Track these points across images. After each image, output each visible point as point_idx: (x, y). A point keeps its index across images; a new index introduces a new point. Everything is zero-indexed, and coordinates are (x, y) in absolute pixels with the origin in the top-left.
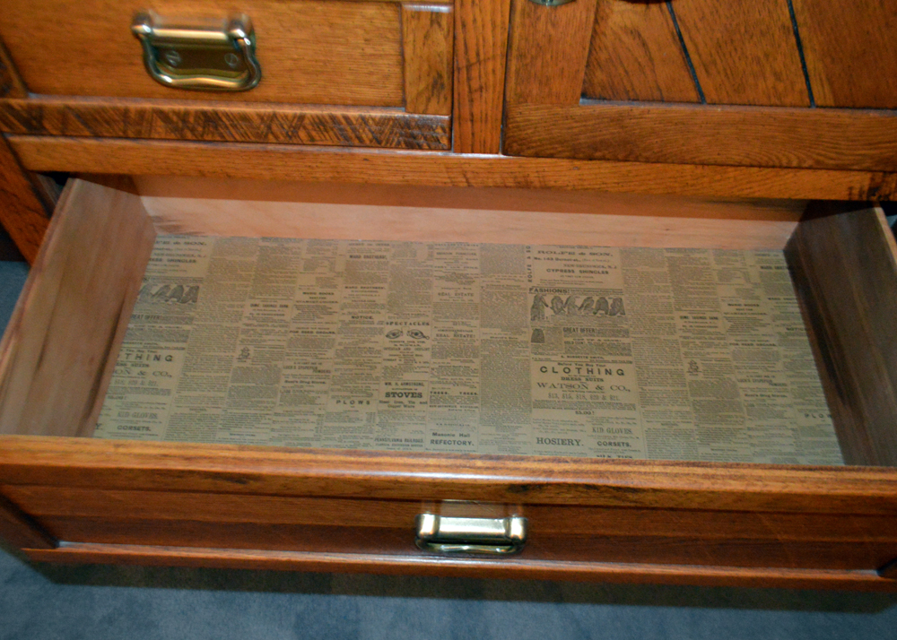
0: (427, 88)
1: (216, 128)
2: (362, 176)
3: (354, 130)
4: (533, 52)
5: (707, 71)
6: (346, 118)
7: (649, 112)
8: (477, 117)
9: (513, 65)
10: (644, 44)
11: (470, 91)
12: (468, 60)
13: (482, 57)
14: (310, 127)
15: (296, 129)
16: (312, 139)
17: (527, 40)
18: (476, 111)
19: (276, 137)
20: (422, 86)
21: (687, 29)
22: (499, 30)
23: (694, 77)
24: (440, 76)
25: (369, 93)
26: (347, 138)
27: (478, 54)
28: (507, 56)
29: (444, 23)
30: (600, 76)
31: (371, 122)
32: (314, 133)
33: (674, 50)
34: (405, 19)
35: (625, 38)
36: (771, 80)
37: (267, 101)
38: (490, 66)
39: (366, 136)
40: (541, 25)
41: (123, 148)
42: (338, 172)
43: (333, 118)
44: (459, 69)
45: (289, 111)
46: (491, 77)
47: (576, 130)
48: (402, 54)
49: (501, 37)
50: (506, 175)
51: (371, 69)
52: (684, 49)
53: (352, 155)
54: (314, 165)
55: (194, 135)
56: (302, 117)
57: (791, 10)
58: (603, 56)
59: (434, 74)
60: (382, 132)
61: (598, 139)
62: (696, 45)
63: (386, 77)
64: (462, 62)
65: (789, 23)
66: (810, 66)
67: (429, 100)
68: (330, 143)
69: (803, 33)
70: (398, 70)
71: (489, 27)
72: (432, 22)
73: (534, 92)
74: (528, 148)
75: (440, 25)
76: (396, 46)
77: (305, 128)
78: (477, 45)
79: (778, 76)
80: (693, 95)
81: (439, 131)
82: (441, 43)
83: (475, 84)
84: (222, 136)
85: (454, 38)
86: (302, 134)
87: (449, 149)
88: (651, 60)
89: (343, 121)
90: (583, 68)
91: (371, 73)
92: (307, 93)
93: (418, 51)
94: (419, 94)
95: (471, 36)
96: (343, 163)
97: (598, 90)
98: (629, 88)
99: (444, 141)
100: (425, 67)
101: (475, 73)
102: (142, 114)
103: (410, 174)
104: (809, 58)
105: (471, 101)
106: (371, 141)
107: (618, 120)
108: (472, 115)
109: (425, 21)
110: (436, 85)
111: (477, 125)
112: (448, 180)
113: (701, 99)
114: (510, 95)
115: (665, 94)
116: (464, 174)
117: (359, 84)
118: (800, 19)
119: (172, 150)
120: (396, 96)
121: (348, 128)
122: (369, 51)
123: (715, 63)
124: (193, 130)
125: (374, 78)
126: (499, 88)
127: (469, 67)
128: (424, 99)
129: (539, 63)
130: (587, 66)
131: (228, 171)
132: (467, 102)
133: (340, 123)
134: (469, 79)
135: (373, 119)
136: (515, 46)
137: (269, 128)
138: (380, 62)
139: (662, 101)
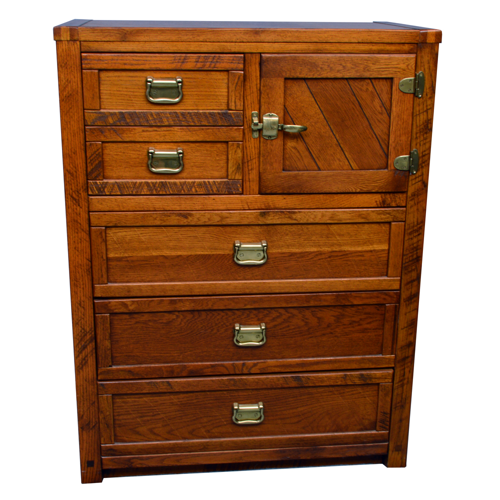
0: (235, 169)
1: (165, 189)
2: (212, 207)
3: (211, 187)
4: (267, 154)
5: (319, 160)
6: (209, 182)
7: (304, 173)
8: (251, 180)
9: (261, 159)
10: (299, 152)
11: (249, 171)
12: (248, 159)
13: (252, 158)
14: (196, 187)
15: (191, 188)
16: (196, 191)
17: (265, 151)
18: (251, 177)
19: (184, 191)
20: (234, 169)
21: (310, 146)
22: (256, 149)
23: (315, 162)
24: (239, 165)
25: (216, 174)
26: (208, 191)
27: (250, 157)
28: (259, 157)
29: (241, 147)
30: (287, 163)
31: (217, 183)
32: (197, 189)
33: (307, 153)
34: (229, 146)
35: (293, 150)
36: (338, 161)
37: (183, 178)
38: (254, 160)
39: (215, 190)
40: (269, 146)
41: (129, 199)
42: (203, 206)
43: (204, 182)
44: (245, 163)
45: (190, 181)
46: (255, 165)
47: (283, 182)
48: (228, 159)
49: (257, 151)
50: (261, 203)
51: (218, 165)
52: (310, 153)
53: (209, 197)
54: (195, 203)
55: (156, 192)
56: (194, 182)
57: (337, 140)
58: (287, 156)
59: (237, 164)
60: (220, 187)
61: (291, 184)
62: (313, 151)
63: (222, 167)
64: (246, 161)
65: (337, 143)
66: (347, 157)
67: (236, 174)
68: (202, 193)
69: (342, 145)
70: (226, 165)
71: (253, 148)
72: (237, 146)
73: (269, 168)
74: (268, 190)
75: (239, 148)
76: (226, 156)
77: (195, 187)
78: (250, 154)
79: (339, 160)
80: (316, 168)
81: (239, 186)
82: (240, 154)
83: (250, 168)
84: (166, 192)
85: (244, 152)
86: (193, 190)
87: (242, 194)
88: (301, 157)
89: (208, 183)
90: (282, 159)
91: (218, 166)
92: (196, 175)
93: (233, 157)
94: (233, 171)
95: (248, 151)
96: (206, 201)
97: (288, 168)
98: (297, 167)
99: (241, 190)
100: (235, 162)
101: (250, 164)
102: (141, 183)
103: (228, 205)
104: (346, 153)
105: (249, 174)
106: (216, 191)
107: (295, 177)
108: (249, 179)
109: (235, 147)
110: (238, 168)
111: (251, 183)
112: (242, 207)
113: (319, 169)
114: (261, 170)
115: (308, 168)
116: (247, 203)
117: (213, 170)
118: (340, 142)
119: (148, 199)
120: (225, 175)
121: (209, 187)
122: (218, 159)
123: (320, 157)
124: (156, 190)
125: (218, 168)
126: (257, 169)
127: (248, 162)
128: (234, 173)
129: (269, 158)
130: (283, 159)
131: (164, 207)
132: (247, 174)
133: (206, 184)
134: (248, 166)
135: (217, 182)
136: (261, 153)
137: (183, 187)
138: (220, 162)
139: (307, 170)
